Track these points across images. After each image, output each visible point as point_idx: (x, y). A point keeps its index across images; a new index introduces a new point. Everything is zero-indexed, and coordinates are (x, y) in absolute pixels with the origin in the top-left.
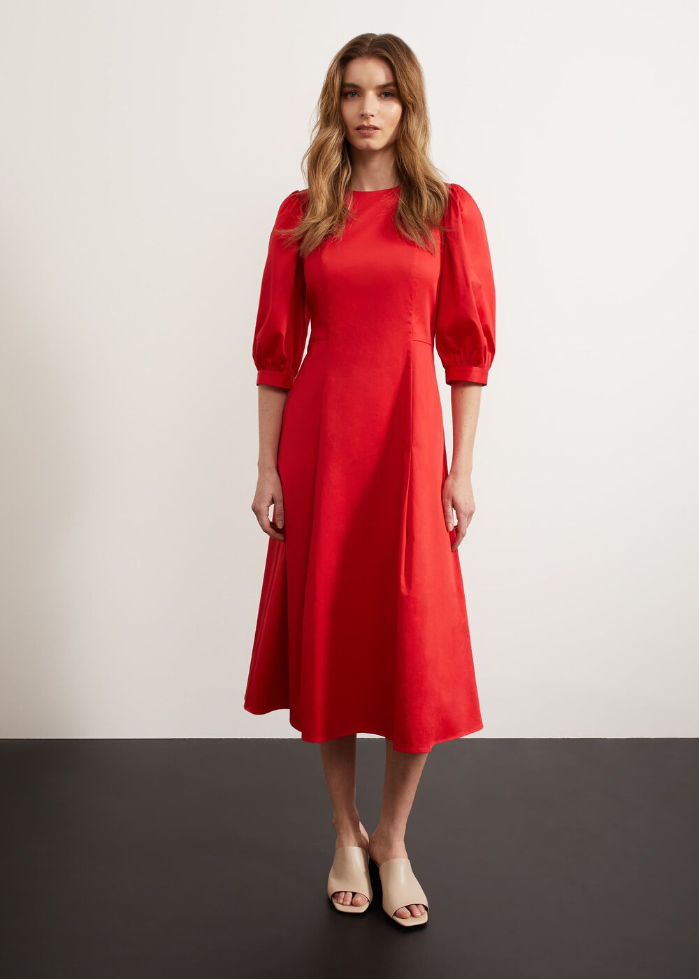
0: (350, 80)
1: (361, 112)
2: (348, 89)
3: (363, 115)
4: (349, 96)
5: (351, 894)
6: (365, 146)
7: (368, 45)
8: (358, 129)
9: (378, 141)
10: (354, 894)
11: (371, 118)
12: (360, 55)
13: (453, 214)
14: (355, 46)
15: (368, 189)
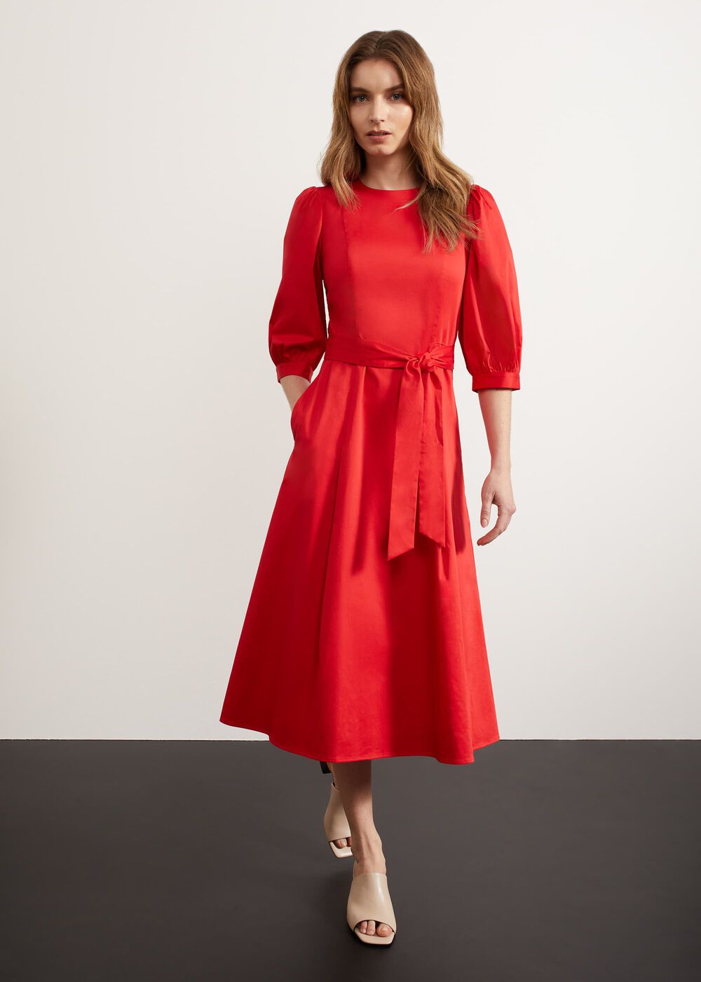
3: (372, 121)
5: (374, 923)
9: (390, 146)
10: (378, 924)
12: (367, 58)
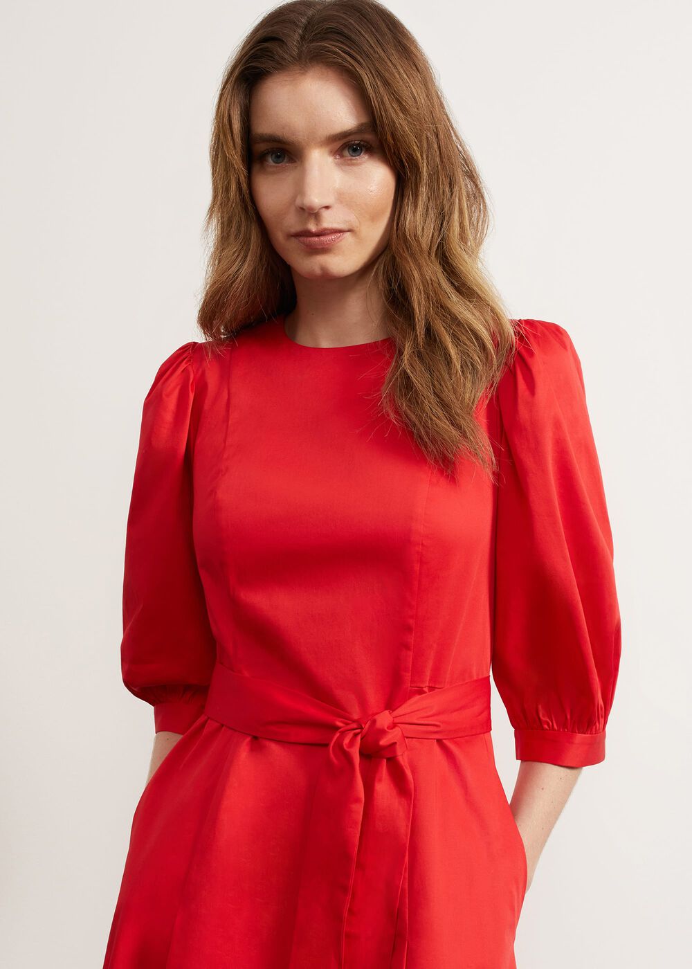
0: (264, 127)
1: (298, 202)
2: (261, 147)
3: (302, 209)
4: (270, 161)
6: (318, 271)
7: (297, 37)
8: (298, 235)
11: (325, 214)
12: (281, 66)
13: (522, 385)
14: (266, 45)
15: (325, 344)
